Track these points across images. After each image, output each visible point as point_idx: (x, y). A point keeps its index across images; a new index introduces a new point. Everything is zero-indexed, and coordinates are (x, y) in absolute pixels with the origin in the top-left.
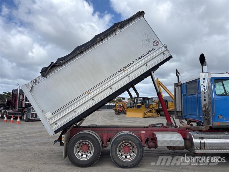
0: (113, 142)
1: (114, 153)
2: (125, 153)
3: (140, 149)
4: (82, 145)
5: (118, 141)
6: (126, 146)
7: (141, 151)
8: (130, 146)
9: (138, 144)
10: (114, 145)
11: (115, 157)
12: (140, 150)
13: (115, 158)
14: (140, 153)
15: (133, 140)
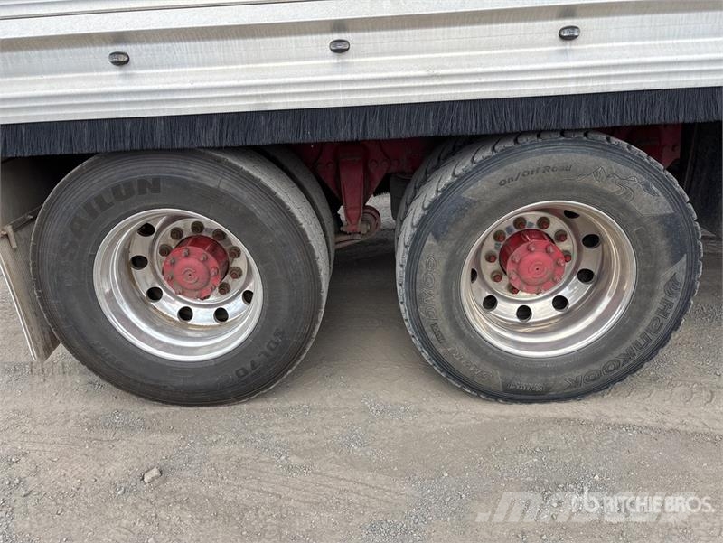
0: (423, 220)
1: (435, 302)
2: (513, 290)
3: (675, 260)
4: (173, 243)
5: (469, 204)
6: (530, 232)
7: (673, 280)
8: (561, 236)
9: (663, 219)
10: (430, 242)
11: (447, 330)
12: (666, 275)
13: (440, 337)
14: (661, 295)
15: (612, 188)
